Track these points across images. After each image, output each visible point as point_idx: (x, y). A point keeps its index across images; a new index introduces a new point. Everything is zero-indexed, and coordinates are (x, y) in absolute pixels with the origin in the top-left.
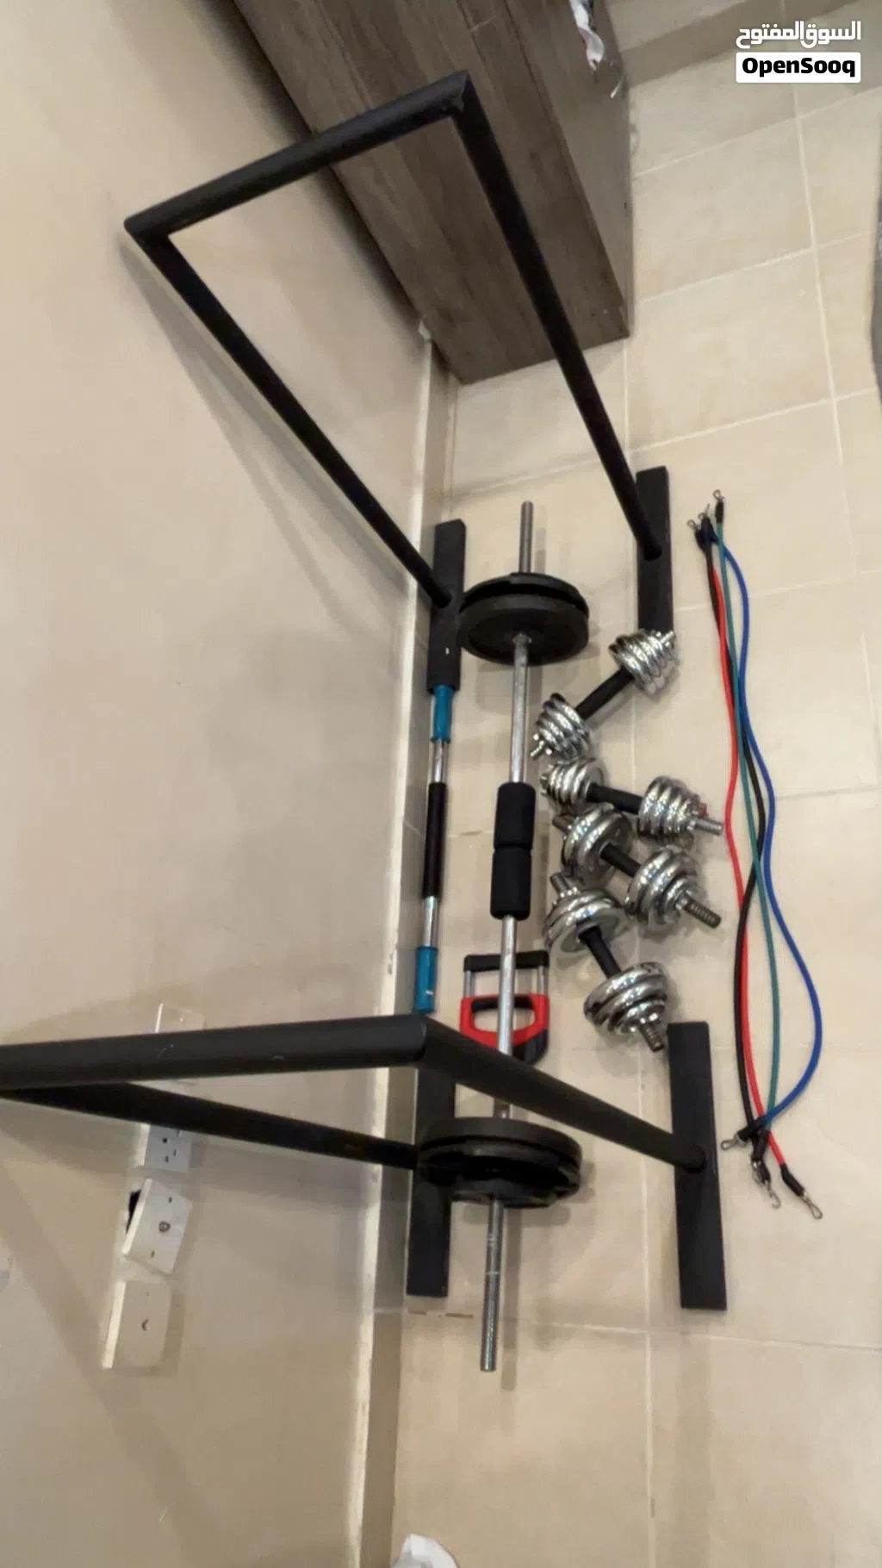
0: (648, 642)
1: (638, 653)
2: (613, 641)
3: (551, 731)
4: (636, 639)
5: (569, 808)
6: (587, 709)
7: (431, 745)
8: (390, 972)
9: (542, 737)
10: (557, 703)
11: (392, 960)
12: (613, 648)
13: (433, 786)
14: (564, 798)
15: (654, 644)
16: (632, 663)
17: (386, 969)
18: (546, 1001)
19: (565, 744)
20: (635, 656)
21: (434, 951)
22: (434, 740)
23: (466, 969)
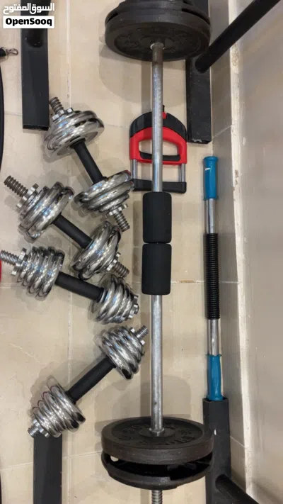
0: (52, 424)
1: (60, 413)
2: (82, 426)
3: (133, 346)
4: (61, 427)
5: (116, 281)
6: (104, 366)
7: (220, 353)
8: (237, 173)
9: (139, 340)
10: (128, 368)
11: (236, 181)
12: (82, 419)
13: (218, 317)
14: (120, 287)
15: (47, 422)
16: (67, 404)
17: (240, 174)
18: (131, 158)
19: (121, 335)
20: (64, 410)
21: (206, 198)
22: (218, 356)
23: (185, 183)
